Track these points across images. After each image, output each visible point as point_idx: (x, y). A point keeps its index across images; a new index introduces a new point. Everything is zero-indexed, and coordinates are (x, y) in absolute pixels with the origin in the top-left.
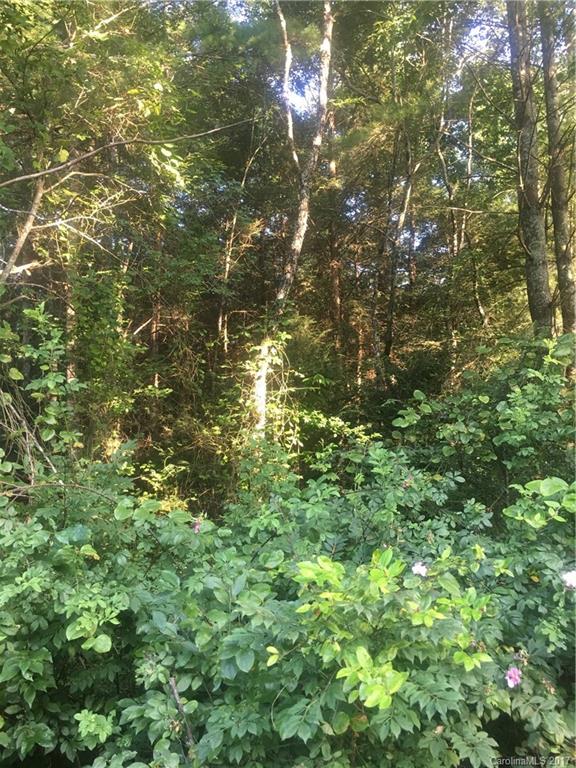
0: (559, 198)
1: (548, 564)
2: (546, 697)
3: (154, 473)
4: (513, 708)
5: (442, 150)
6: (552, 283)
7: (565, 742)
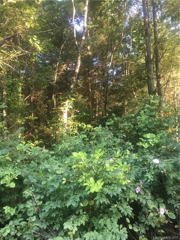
0: (157, 58)
1: (149, 157)
2: (148, 196)
3: (31, 143)
4: (138, 199)
5: (123, 44)
6: (155, 85)
7: (153, 209)
